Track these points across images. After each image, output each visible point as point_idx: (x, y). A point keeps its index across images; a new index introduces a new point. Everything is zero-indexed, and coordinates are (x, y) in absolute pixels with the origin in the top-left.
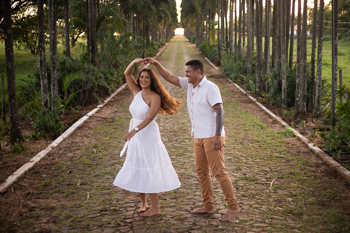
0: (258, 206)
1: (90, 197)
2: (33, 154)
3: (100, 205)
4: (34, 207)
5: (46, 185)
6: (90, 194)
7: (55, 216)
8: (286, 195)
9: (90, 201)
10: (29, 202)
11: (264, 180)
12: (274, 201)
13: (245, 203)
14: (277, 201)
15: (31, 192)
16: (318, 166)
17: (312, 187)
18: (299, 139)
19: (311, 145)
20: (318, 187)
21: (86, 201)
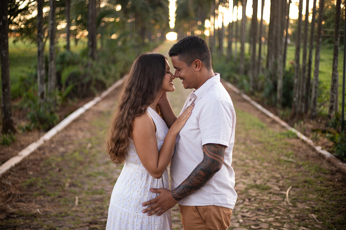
0: (278, 224)
1: (79, 203)
2: (23, 147)
3: (89, 215)
4: (13, 213)
5: (31, 185)
6: (79, 199)
7: (35, 227)
8: (308, 210)
9: (78, 209)
10: (8, 206)
11: (277, 188)
12: (296, 217)
13: (262, 220)
14: (299, 218)
15: (13, 192)
16: (333, 173)
17: (334, 200)
18: (303, 141)
19: (319, 149)
20: (341, 200)
21: (74, 209)
